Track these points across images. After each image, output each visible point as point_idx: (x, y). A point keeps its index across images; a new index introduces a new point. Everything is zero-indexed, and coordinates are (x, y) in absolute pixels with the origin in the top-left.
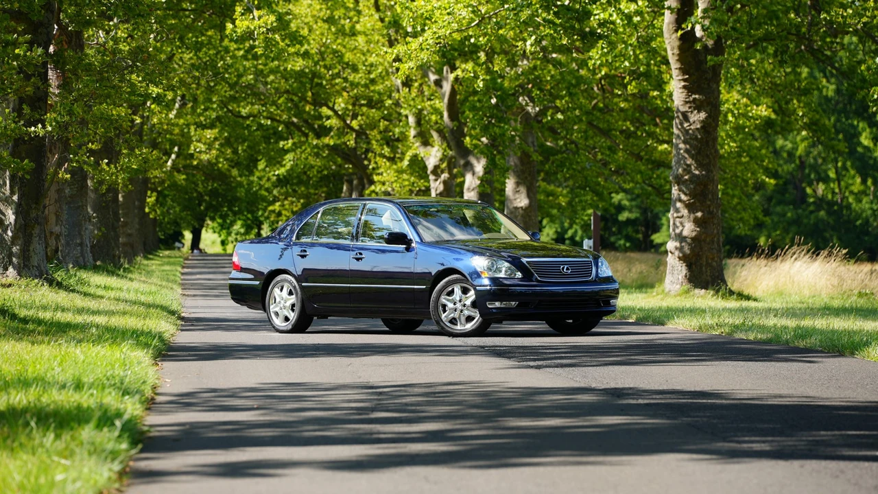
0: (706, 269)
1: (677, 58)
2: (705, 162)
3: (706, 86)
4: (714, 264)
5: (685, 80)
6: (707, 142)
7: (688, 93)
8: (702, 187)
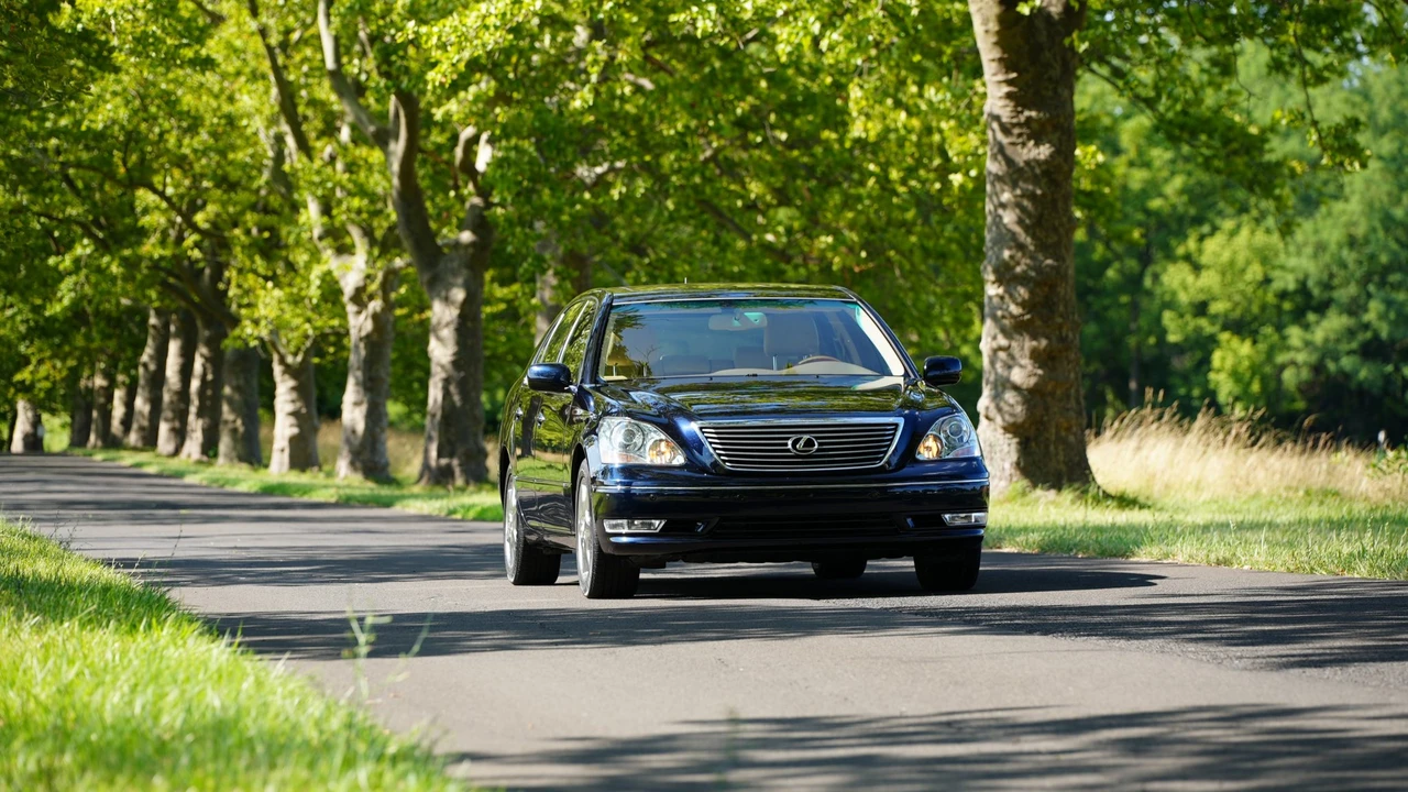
0: (1056, 448)
1: (994, 39)
2: (1050, 241)
3: (1050, 93)
4: (1072, 439)
5: (1009, 82)
6: (1054, 202)
7: (1016, 106)
8: (1046, 289)
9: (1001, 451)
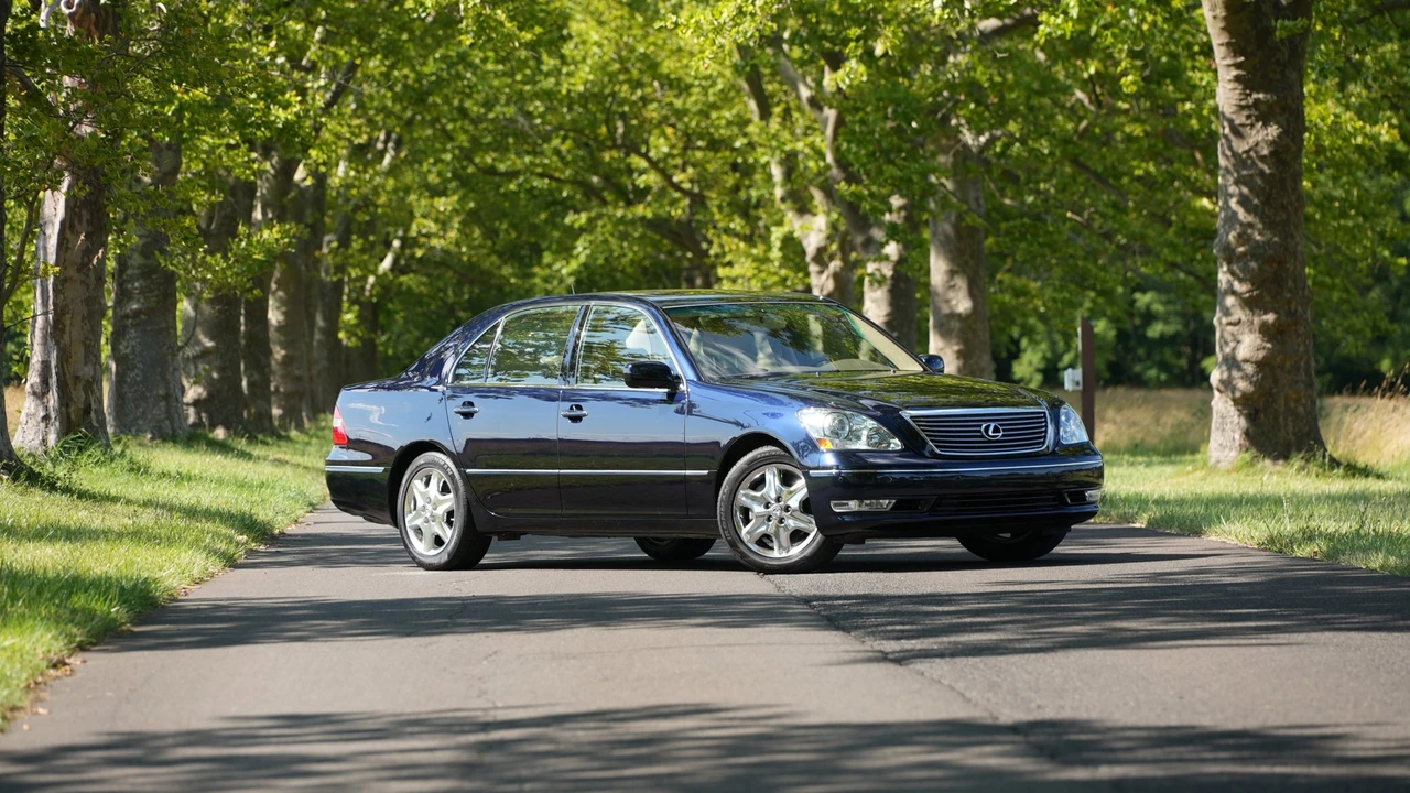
0: (1285, 419)
1: (1222, 25)
2: (1278, 219)
3: (1278, 76)
4: (1301, 410)
5: (1237, 66)
6: (1283, 181)
7: (1244, 89)
8: (1275, 265)
9: (1232, 422)
